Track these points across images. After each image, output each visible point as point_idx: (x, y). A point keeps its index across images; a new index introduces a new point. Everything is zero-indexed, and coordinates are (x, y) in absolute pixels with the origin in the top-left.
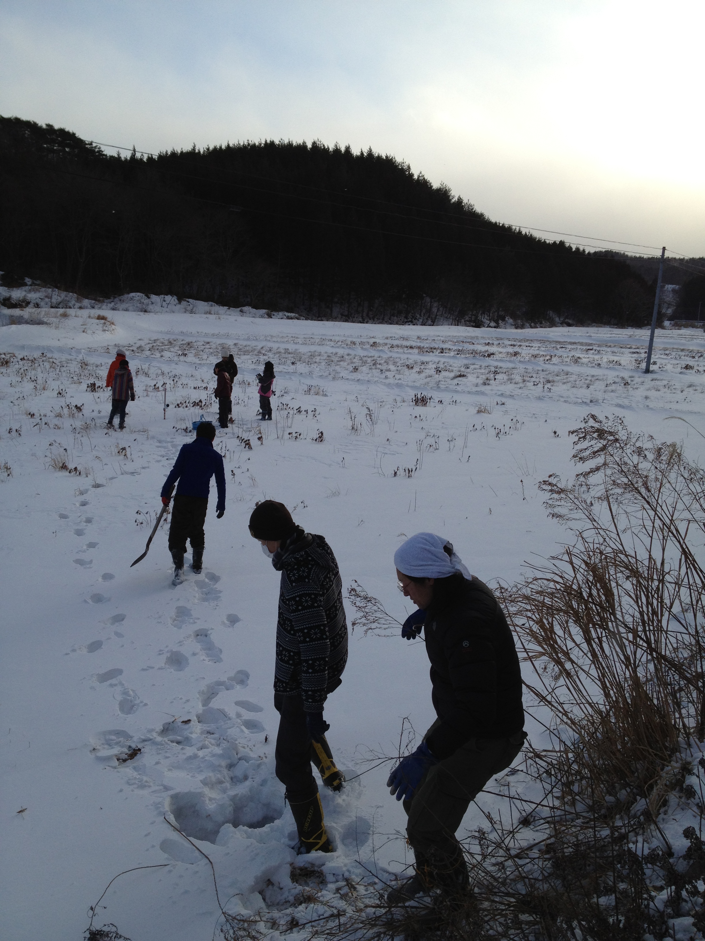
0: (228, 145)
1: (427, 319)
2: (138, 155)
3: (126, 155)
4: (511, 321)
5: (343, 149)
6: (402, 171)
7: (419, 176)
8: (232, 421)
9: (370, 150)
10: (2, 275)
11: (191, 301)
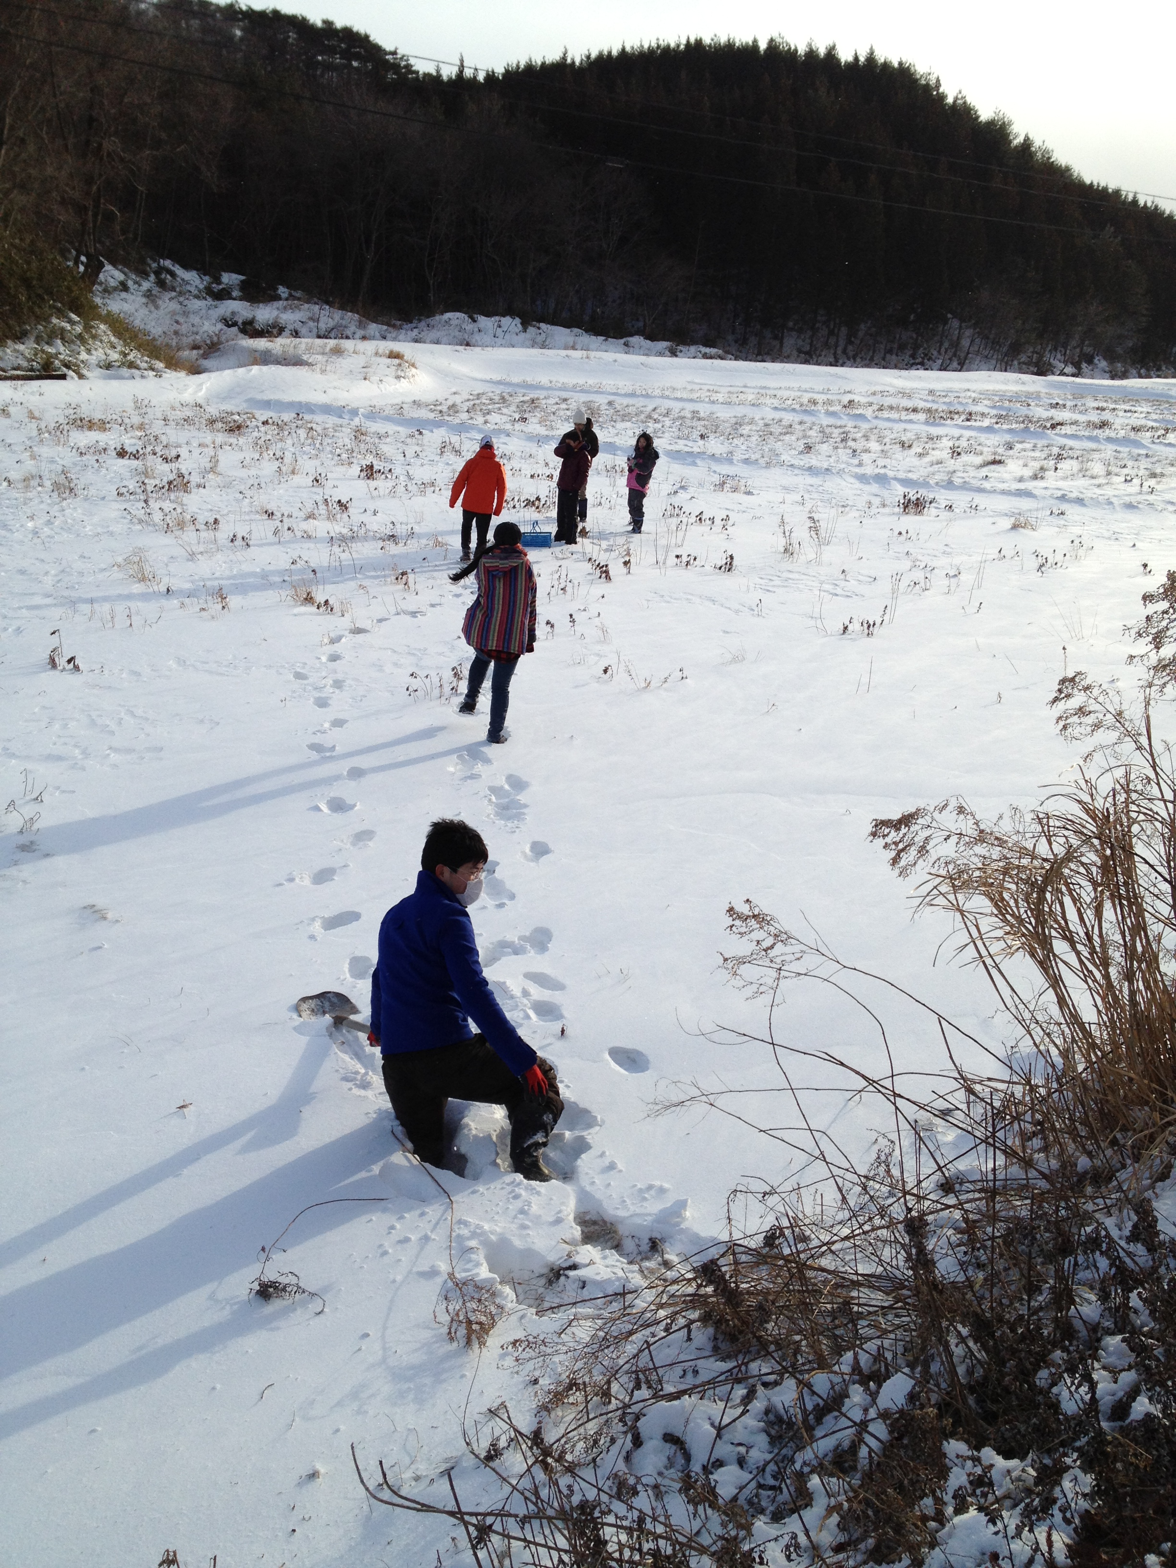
0: (623, 49)
1: (950, 359)
2: (468, 73)
3: (448, 72)
4: (1103, 364)
5: (822, 52)
6: (927, 88)
7: (956, 99)
9: (872, 53)
10: (242, 282)
11: (543, 326)
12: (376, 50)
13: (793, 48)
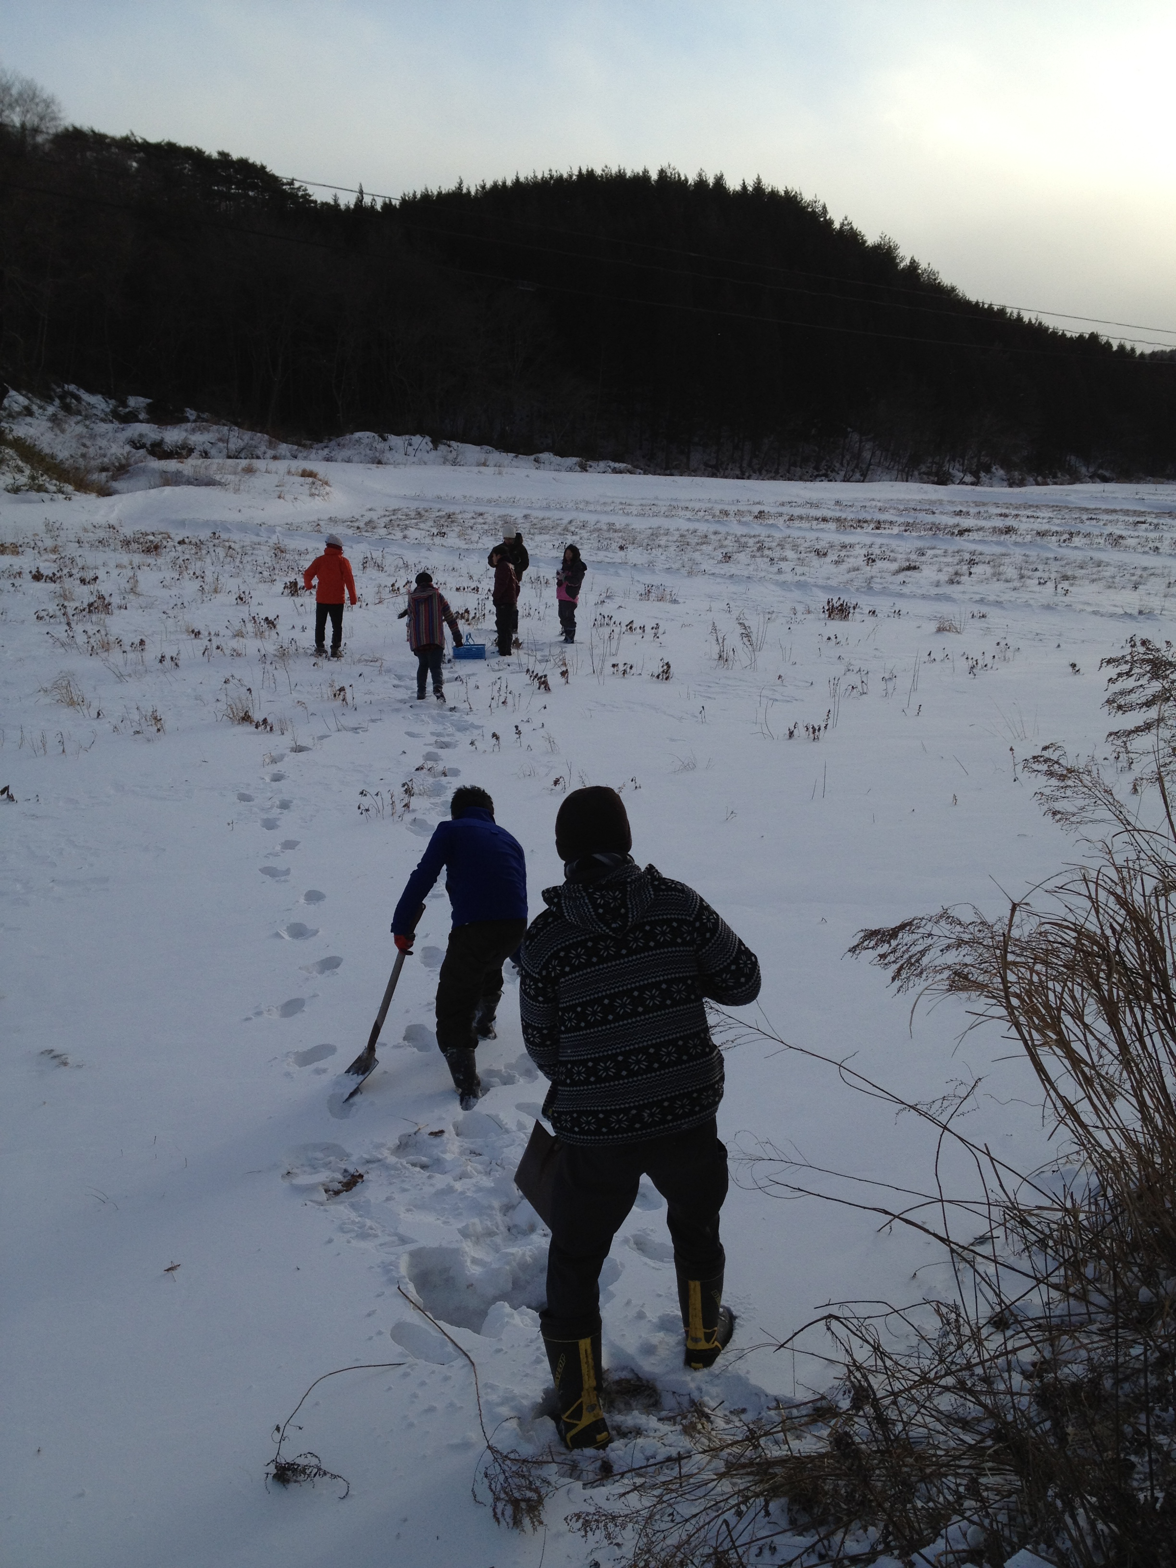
0: (518, 179)
1: (853, 471)
2: (367, 200)
3: (347, 200)
4: (1001, 473)
5: (711, 181)
6: (814, 214)
7: (842, 225)
8: (518, 644)
9: (759, 181)
10: (148, 405)
11: (454, 444)
12: (271, 182)
13: (683, 178)
